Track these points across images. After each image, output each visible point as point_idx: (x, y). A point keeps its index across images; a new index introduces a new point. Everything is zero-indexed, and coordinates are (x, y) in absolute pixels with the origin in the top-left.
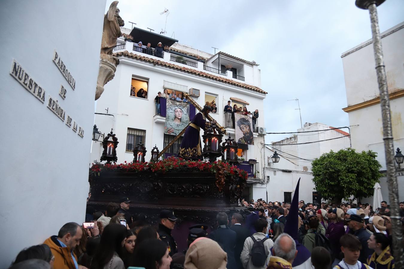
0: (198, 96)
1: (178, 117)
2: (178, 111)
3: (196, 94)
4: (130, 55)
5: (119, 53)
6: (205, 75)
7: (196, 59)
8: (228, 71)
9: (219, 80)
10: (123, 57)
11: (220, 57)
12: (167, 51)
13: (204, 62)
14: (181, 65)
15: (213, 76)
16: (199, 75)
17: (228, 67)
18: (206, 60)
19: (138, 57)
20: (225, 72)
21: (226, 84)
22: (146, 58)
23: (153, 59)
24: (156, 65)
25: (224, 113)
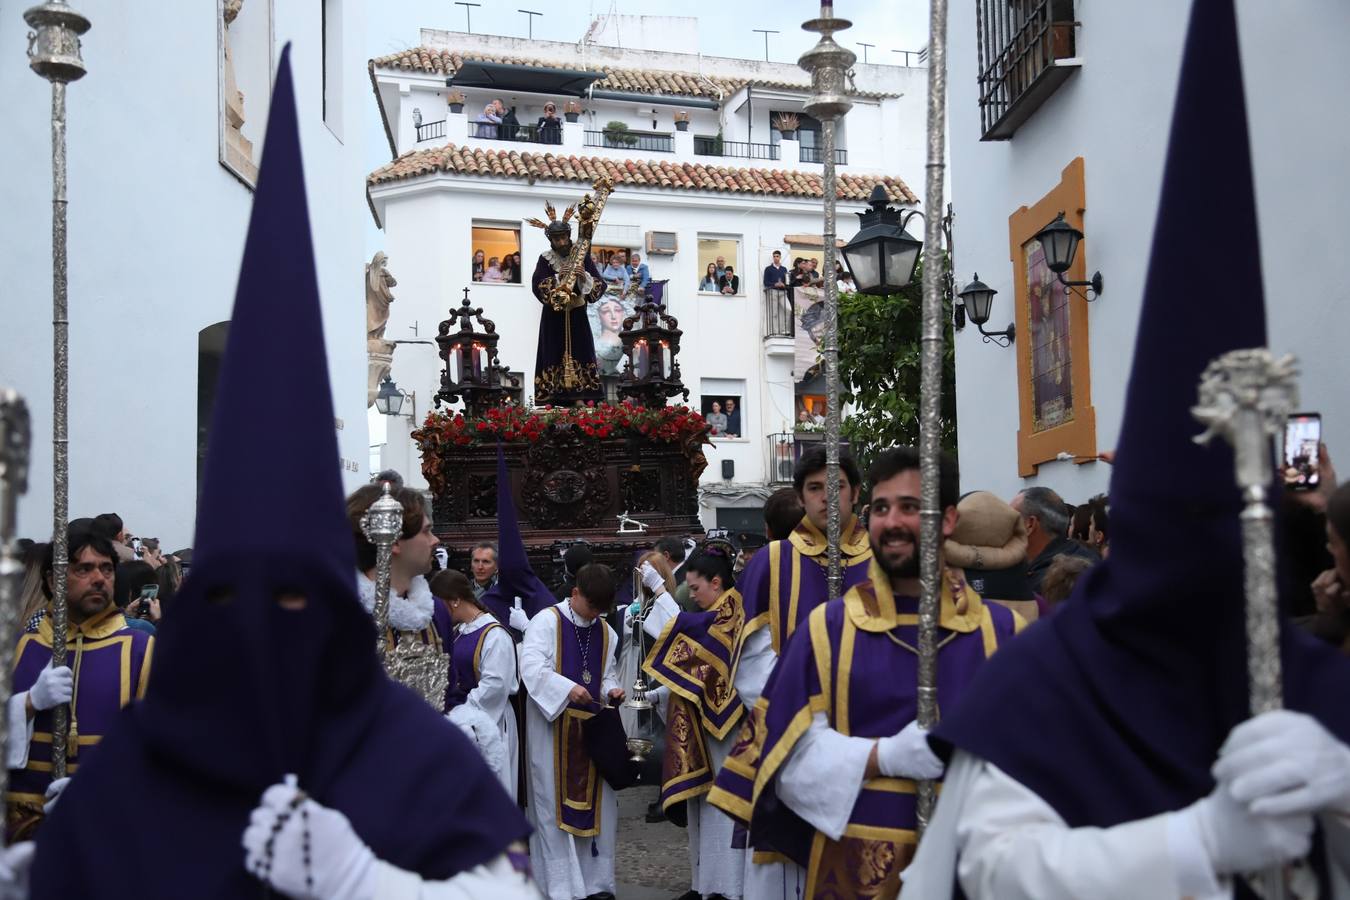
0: (672, 251)
1: (610, 325)
2: (609, 311)
3: (663, 246)
4: (459, 161)
5: (428, 167)
6: (690, 184)
7: (688, 99)
8: (783, 143)
9: (740, 191)
10: (439, 175)
11: (752, 96)
12: (572, 117)
13: (715, 108)
14: (620, 156)
15: (726, 173)
16: (671, 186)
17: (785, 128)
18: (721, 98)
19: (482, 165)
20: (772, 146)
21: (765, 198)
22: (506, 161)
23: (529, 155)
24: (534, 181)
25: (765, 291)
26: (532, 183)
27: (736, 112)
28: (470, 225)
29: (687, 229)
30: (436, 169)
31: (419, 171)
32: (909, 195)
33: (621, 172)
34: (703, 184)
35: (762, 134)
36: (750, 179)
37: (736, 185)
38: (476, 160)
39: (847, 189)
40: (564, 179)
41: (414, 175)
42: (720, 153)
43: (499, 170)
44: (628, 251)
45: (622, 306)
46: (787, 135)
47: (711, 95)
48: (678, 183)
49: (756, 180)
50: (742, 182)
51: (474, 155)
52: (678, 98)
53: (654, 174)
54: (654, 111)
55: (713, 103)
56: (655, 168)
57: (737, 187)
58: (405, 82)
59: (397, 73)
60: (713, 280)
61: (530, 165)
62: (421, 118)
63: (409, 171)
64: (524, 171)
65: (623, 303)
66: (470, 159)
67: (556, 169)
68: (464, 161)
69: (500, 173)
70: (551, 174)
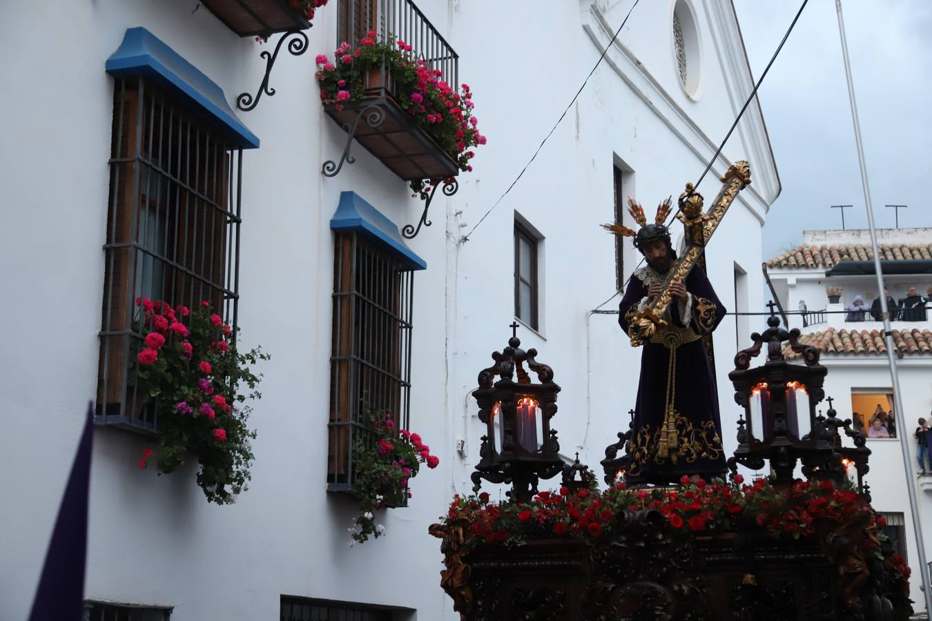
4: (839, 344)
10: (822, 356)
19: (857, 345)
22: (878, 339)
23: (898, 332)
24: (903, 355)
26: (901, 357)
28: (849, 392)
30: (820, 351)
38: (852, 340)
40: (929, 351)
43: (872, 348)
51: (851, 336)
58: (791, 277)
59: (785, 271)
61: (899, 342)
62: (806, 307)
66: (847, 340)
67: (922, 344)
68: (842, 343)
69: (873, 352)
70: (917, 349)
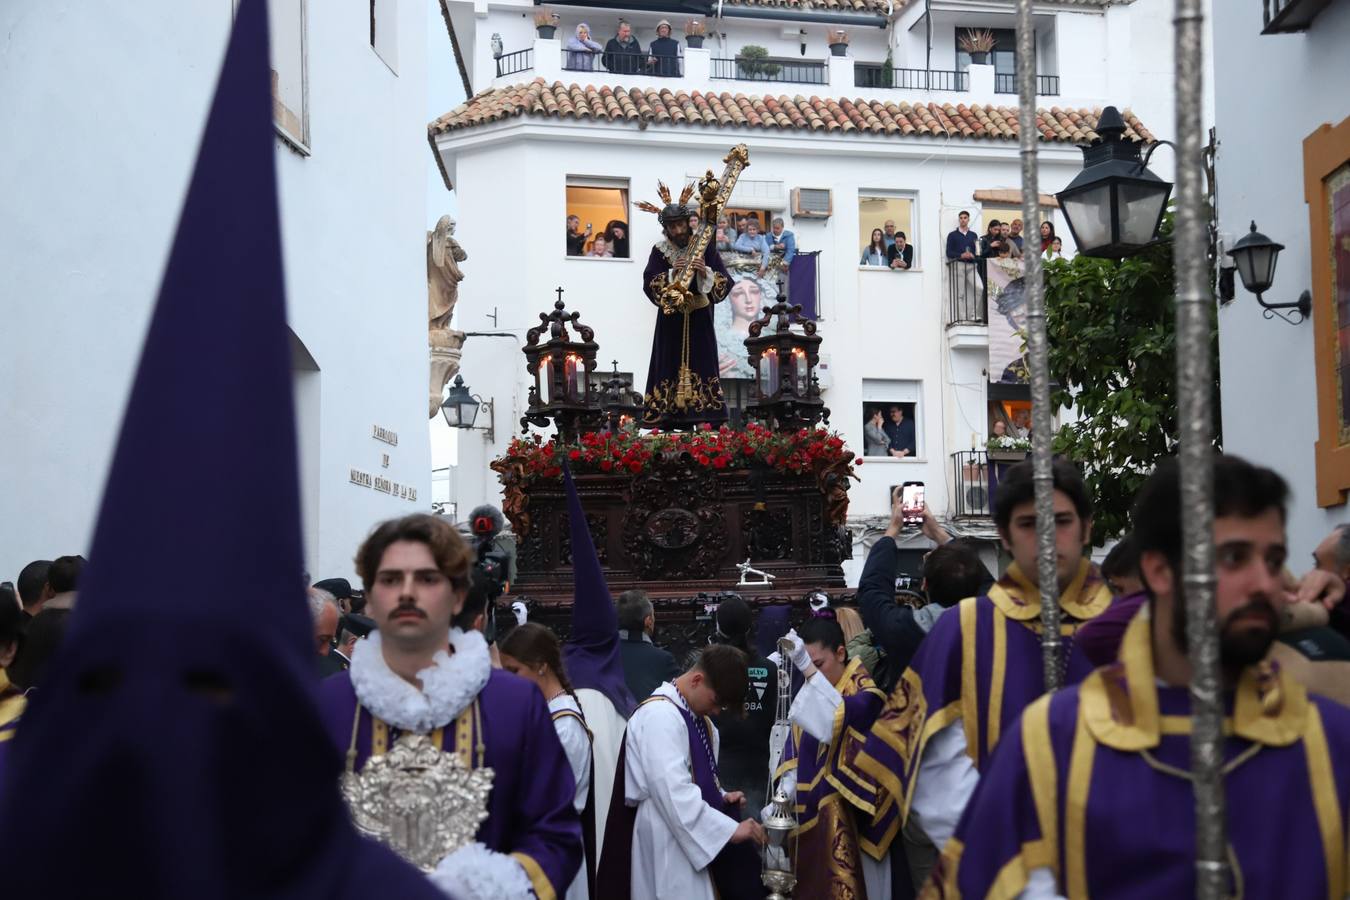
0: (826, 213)
1: (743, 311)
2: (742, 293)
3: (814, 207)
4: (550, 101)
5: (510, 109)
6: (849, 125)
7: (847, 14)
8: (973, 68)
9: (916, 134)
10: (524, 119)
11: (932, 7)
12: (695, 41)
13: (883, 25)
14: (757, 90)
15: (898, 110)
16: (824, 129)
17: (975, 49)
18: (891, 12)
19: (578, 105)
20: (957, 73)
21: (949, 142)
22: (610, 99)
23: (640, 91)
24: (646, 125)
25: (948, 264)
26: (643, 128)
27: (910, 30)
28: (563, 183)
29: (844, 184)
30: (521, 112)
31: (498, 114)
32: (1144, 133)
33: (759, 112)
34: (866, 125)
35: (945, 57)
36: (928, 117)
37: (910, 125)
38: (572, 99)
39: (1059, 128)
40: (685, 121)
41: (493, 119)
42: (888, 84)
43: (601, 111)
44: (768, 214)
45: (760, 285)
46: (978, 58)
47: (877, 8)
48: (834, 124)
49: (937, 119)
50: (918, 121)
51: (569, 93)
52: (833, 13)
53: (802, 113)
54: (802, 32)
55: (881, 19)
56: (803, 106)
57: (910, 128)
58: (481, 1)
60: (879, 251)
61: (641, 105)
62: (501, 47)
63: (486, 114)
64: (633, 113)
65: (761, 281)
66: (564, 98)
67: (675, 109)
68: (556, 101)
69: (602, 116)
70: (667, 115)
